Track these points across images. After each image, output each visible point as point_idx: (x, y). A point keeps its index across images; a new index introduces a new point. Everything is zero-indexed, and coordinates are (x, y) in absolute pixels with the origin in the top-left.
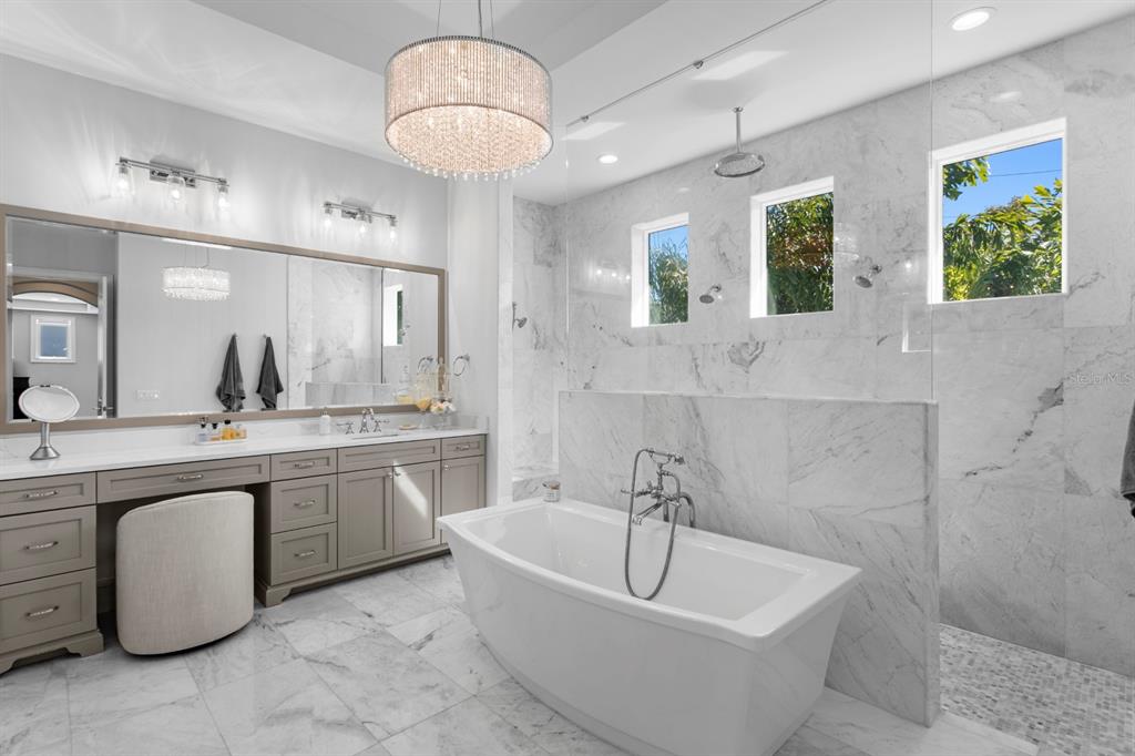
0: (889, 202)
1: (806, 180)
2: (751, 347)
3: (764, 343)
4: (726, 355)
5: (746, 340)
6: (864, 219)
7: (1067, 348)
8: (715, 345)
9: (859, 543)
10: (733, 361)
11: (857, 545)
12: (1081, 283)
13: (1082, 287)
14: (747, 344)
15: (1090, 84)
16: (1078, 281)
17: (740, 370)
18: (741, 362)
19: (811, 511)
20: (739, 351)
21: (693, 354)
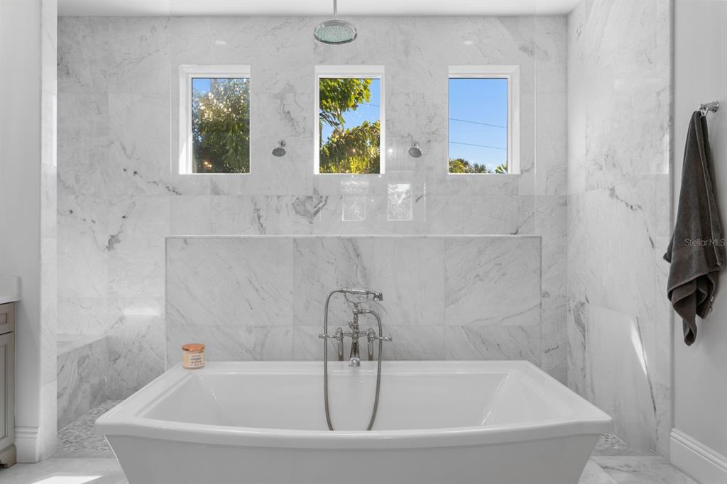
0: (424, 96)
1: (363, 63)
2: (314, 200)
3: (327, 197)
4: (290, 207)
5: (311, 194)
6: (406, 105)
7: (519, 208)
8: (278, 197)
9: (498, 345)
10: (297, 212)
11: (497, 347)
12: (526, 168)
13: (527, 171)
14: (311, 198)
15: (530, 49)
16: (524, 167)
17: (304, 221)
18: (305, 214)
19: (462, 327)
20: (303, 203)
21: (255, 205)
